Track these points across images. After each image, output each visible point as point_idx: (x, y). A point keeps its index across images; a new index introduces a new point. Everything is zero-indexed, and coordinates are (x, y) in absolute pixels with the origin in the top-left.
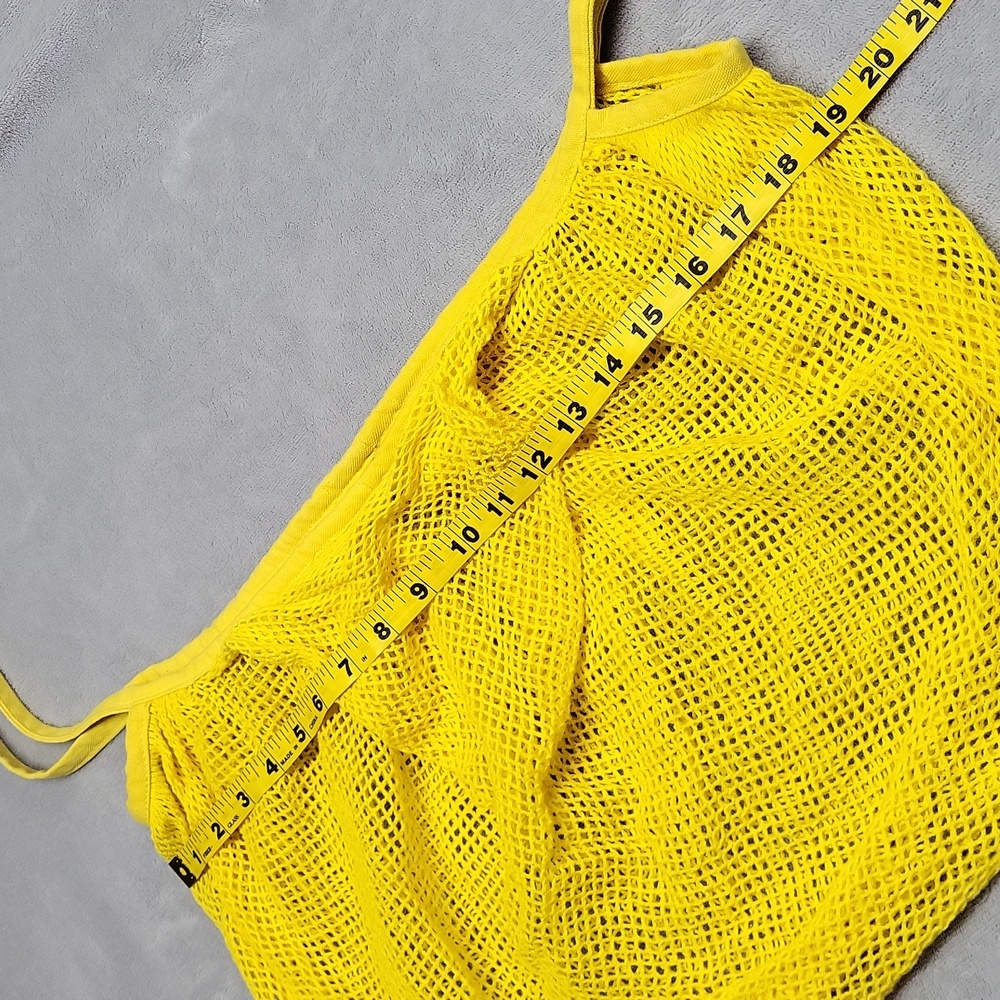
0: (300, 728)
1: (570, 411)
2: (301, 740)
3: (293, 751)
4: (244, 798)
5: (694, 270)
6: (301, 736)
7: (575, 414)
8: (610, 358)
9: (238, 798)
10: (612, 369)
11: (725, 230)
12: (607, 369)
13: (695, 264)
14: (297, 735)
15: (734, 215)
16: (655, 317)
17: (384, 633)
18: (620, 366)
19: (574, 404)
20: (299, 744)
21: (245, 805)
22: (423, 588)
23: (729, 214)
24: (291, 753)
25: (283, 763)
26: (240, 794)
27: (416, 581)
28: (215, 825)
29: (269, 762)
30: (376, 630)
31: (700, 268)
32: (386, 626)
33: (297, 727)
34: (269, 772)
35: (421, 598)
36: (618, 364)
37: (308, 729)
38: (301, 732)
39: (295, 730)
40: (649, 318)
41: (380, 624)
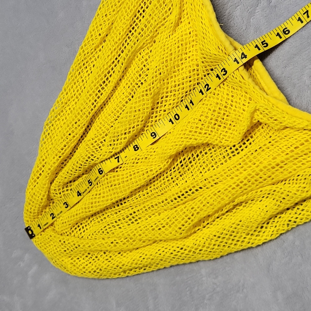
0: (91, 181)
1: (222, 71)
2: (90, 185)
3: (87, 189)
4: (66, 205)
5: (284, 32)
6: (90, 184)
7: (223, 73)
8: (243, 54)
9: (64, 204)
10: (242, 58)
11: (300, 19)
12: (240, 58)
13: (285, 30)
14: (89, 183)
15: (304, 14)
16: (265, 45)
17: (136, 149)
18: (246, 57)
19: (224, 69)
20: (89, 187)
21: (66, 207)
22: (155, 134)
23: (302, 14)
24: (86, 190)
25: (83, 193)
26: (65, 203)
27: (154, 131)
28: (52, 214)
29: (78, 192)
30: (134, 147)
31: (287, 32)
32: (138, 146)
33: (89, 180)
34: (78, 196)
35: (154, 138)
36: (245, 57)
37: (93, 182)
38: (91, 182)
39: (89, 181)
40: (263, 44)
41: (136, 145)
